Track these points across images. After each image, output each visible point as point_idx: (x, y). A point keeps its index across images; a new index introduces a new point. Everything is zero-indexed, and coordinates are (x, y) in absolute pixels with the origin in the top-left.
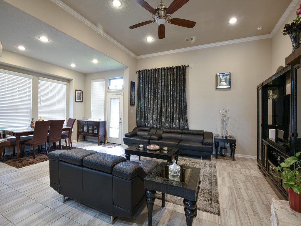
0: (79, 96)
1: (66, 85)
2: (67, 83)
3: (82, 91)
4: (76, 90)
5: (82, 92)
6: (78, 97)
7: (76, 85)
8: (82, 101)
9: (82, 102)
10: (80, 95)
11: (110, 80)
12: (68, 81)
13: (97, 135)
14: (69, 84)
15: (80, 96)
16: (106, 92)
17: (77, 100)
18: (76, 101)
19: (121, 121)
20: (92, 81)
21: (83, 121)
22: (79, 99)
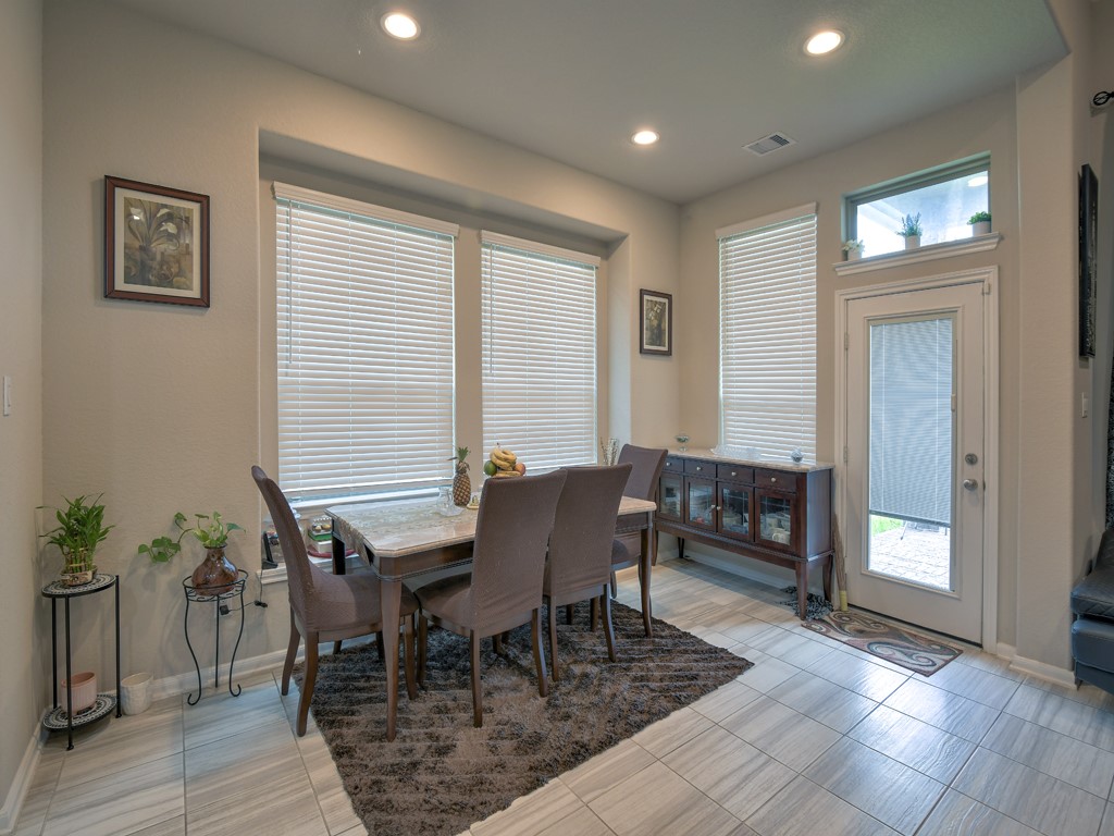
0: (655, 323)
1: (594, 272)
2: (596, 260)
3: (669, 297)
4: (642, 292)
5: (666, 301)
6: (651, 329)
7: (639, 265)
8: (666, 349)
9: (668, 353)
10: (660, 317)
11: (853, 202)
12: (602, 246)
13: (789, 556)
14: (605, 262)
15: (659, 325)
16: (827, 283)
17: (646, 347)
18: (642, 350)
20: (720, 233)
21: (684, 460)
22: (657, 337)
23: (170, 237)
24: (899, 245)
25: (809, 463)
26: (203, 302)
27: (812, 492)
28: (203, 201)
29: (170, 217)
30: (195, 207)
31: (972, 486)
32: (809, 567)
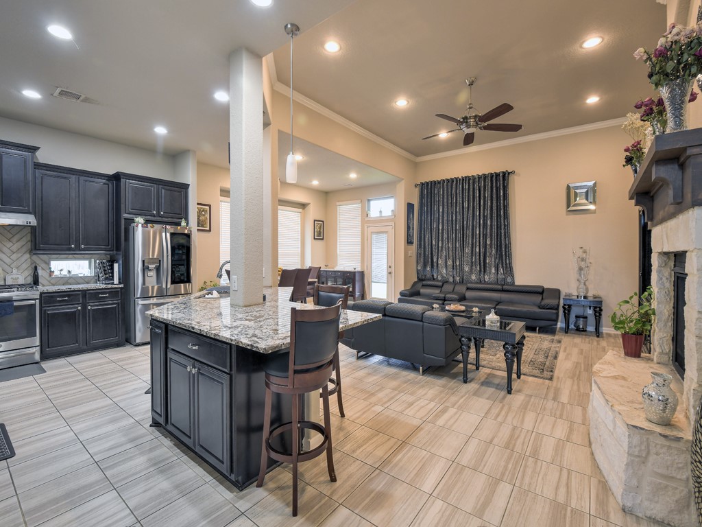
1: (300, 214)
2: (300, 210)
3: (323, 222)
4: (315, 221)
6: (317, 232)
7: (314, 212)
9: (323, 239)
10: (320, 228)
11: (369, 201)
12: (303, 206)
13: (352, 294)
14: (304, 211)
15: (320, 231)
16: (363, 222)
19: (390, 270)
20: (338, 203)
21: (327, 271)
22: (319, 234)
23: (203, 215)
24: (378, 215)
25: (358, 269)
26: (210, 230)
27: (357, 278)
28: (210, 206)
29: (203, 211)
30: (208, 207)
31: (390, 273)
32: (357, 296)
